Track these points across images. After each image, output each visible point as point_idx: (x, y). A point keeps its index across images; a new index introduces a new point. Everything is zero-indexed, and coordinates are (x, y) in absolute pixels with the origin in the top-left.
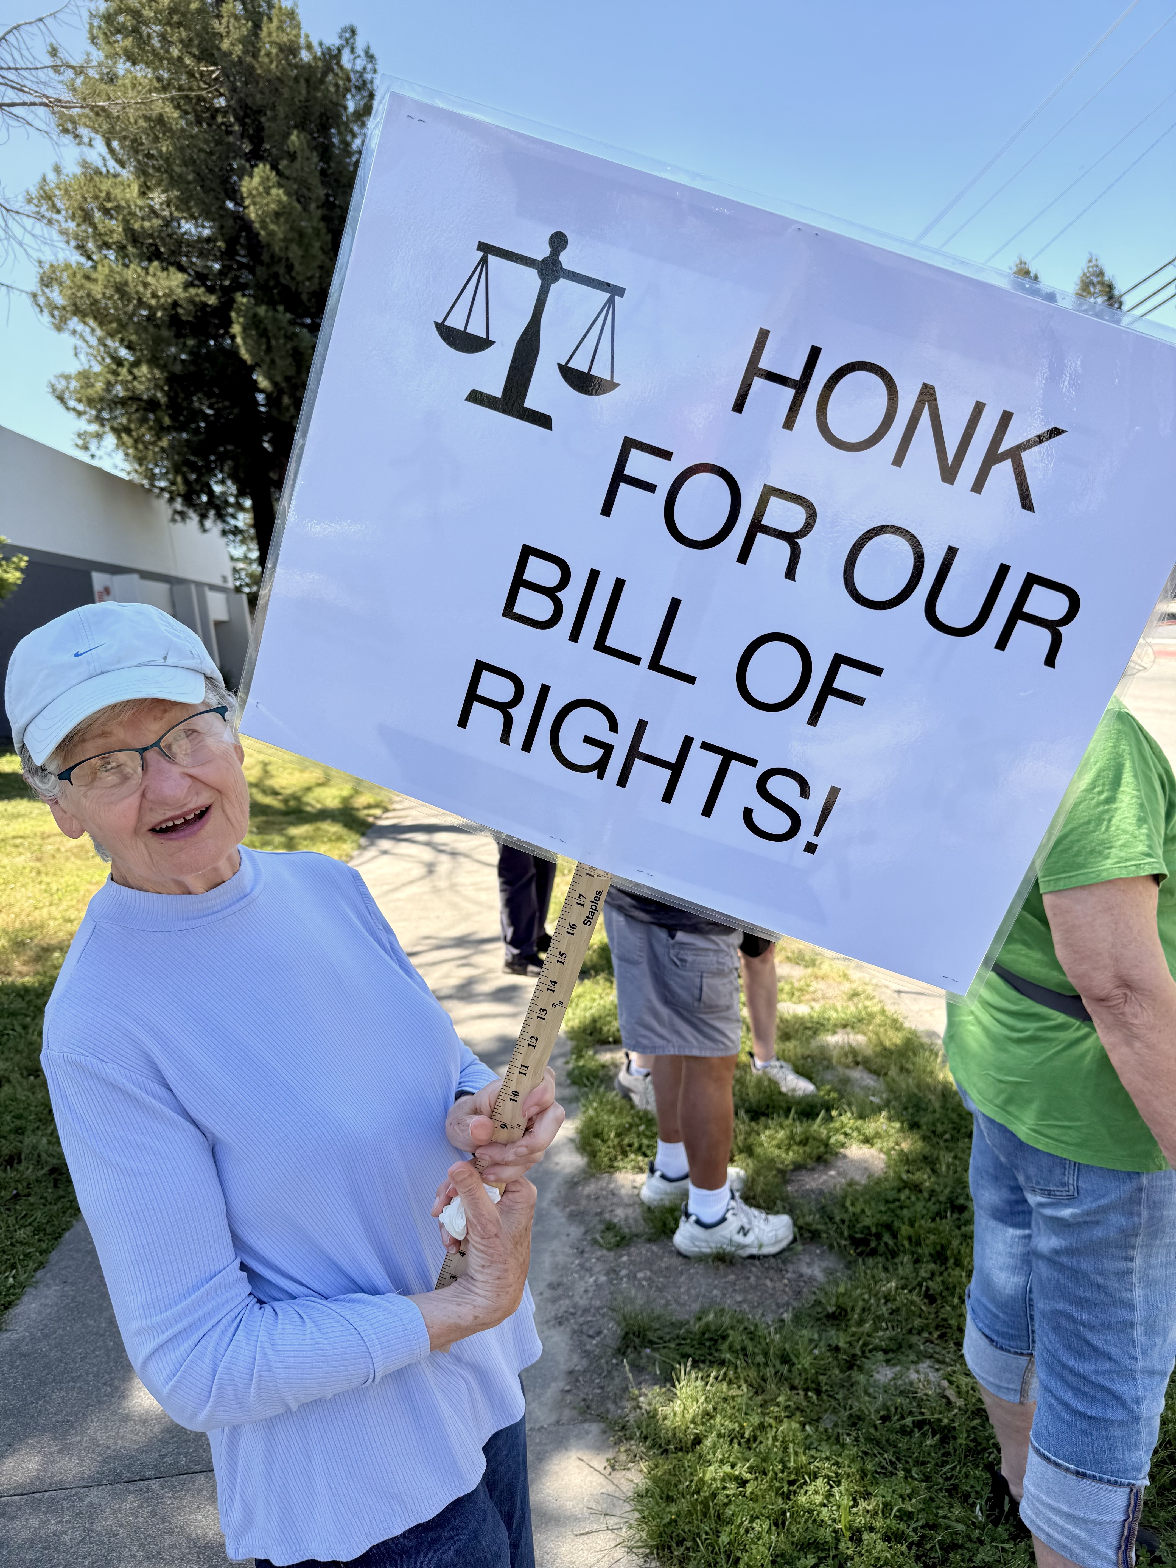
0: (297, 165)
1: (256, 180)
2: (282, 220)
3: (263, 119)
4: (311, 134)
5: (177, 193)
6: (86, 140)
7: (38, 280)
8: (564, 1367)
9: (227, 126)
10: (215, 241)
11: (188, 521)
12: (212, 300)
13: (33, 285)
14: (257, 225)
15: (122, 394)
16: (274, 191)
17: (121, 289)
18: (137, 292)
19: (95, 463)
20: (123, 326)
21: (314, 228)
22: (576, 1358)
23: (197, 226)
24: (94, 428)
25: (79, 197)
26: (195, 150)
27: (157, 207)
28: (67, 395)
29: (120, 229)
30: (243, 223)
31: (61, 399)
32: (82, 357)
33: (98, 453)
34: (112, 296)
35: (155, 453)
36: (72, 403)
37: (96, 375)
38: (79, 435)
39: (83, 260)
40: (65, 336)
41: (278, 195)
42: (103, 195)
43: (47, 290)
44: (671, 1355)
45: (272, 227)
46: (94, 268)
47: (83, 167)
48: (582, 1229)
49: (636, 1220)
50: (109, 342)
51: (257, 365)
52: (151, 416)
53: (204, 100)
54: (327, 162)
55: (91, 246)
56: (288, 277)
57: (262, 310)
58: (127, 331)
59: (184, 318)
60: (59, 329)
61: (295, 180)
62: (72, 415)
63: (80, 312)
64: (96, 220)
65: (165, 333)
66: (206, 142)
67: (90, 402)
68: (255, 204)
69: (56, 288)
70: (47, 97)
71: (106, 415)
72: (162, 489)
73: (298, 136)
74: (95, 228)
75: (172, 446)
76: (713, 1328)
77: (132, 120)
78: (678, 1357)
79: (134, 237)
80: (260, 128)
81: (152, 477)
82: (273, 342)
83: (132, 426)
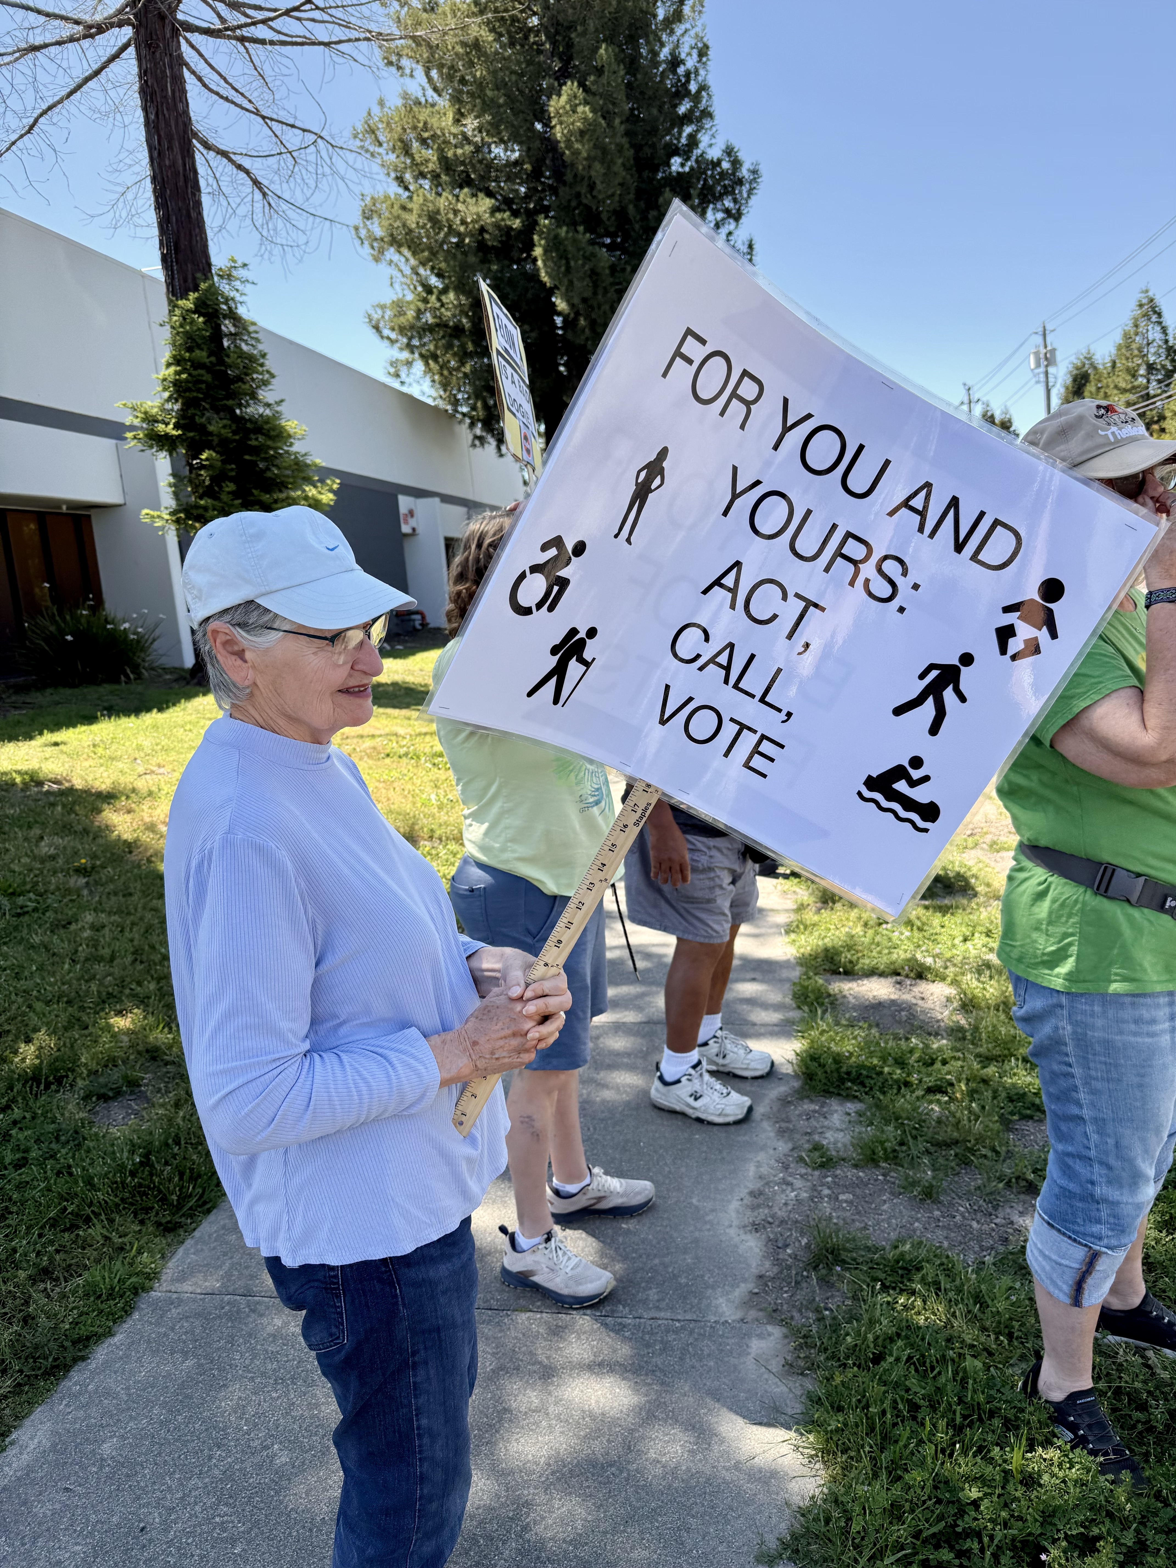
0: (604, 80)
1: (564, 98)
2: (587, 137)
3: (573, 35)
4: (620, 46)
5: (488, 118)
6: (408, 71)
7: (360, 213)
8: (755, 1271)
9: (538, 45)
10: (522, 164)
11: (486, 446)
12: (517, 223)
13: (356, 219)
14: (562, 145)
15: (431, 320)
16: (580, 109)
17: (433, 217)
18: (448, 220)
19: (404, 389)
20: (434, 254)
21: (617, 145)
22: (768, 1264)
23: (506, 150)
24: (405, 355)
25: (399, 129)
26: (507, 73)
27: (470, 133)
28: (381, 325)
29: (435, 158)
30: (549, 144)
31: (377, 328)
32: (397, 286)
33: (407, 380)
34: (425, 224)
35: (458, 379)
36: (386, 332)
37: (409, 303)
38: (392, 364)
39: (400, 191)
40: (383, 267)
41: (584, 112)
42: (421, 125)
43: (368, 223)
44: (862, 1277)
45: (577, 146)
46: (410, 198)
47: (404, 98)
48: (790, 1146)
49: (845, 1146)
50: (421, 271)
51: (556, 287)
52: (456, 343)
53: (518, 21)
54: (634, 75)
55: (408, 176)
56: (589, 196)
57: (563, 231)
58: (437, 259)
59: (490, 243)
60: (377, 260)
61: (601, 95)
62: (386, 343)
63: (397, 242)
64: (414, 151)
65: (472, 259)
66: (519, 63)
67: (402, 330)
68: (561, 123)
69: (376, 219)
70: (370, 32)
71: (416, 342)
72: (464, 415)
73: (606, 50)
74: (413, 159)
75: (474, 371)
76: (908, 1257)
77: (450, 47)
78: (868, 1280)
79: (447, 164)
80: (570, 45)
81: (456, 403)
82: (572, 263)
83: (439, 352)
